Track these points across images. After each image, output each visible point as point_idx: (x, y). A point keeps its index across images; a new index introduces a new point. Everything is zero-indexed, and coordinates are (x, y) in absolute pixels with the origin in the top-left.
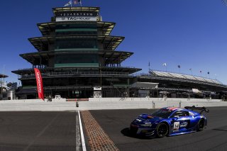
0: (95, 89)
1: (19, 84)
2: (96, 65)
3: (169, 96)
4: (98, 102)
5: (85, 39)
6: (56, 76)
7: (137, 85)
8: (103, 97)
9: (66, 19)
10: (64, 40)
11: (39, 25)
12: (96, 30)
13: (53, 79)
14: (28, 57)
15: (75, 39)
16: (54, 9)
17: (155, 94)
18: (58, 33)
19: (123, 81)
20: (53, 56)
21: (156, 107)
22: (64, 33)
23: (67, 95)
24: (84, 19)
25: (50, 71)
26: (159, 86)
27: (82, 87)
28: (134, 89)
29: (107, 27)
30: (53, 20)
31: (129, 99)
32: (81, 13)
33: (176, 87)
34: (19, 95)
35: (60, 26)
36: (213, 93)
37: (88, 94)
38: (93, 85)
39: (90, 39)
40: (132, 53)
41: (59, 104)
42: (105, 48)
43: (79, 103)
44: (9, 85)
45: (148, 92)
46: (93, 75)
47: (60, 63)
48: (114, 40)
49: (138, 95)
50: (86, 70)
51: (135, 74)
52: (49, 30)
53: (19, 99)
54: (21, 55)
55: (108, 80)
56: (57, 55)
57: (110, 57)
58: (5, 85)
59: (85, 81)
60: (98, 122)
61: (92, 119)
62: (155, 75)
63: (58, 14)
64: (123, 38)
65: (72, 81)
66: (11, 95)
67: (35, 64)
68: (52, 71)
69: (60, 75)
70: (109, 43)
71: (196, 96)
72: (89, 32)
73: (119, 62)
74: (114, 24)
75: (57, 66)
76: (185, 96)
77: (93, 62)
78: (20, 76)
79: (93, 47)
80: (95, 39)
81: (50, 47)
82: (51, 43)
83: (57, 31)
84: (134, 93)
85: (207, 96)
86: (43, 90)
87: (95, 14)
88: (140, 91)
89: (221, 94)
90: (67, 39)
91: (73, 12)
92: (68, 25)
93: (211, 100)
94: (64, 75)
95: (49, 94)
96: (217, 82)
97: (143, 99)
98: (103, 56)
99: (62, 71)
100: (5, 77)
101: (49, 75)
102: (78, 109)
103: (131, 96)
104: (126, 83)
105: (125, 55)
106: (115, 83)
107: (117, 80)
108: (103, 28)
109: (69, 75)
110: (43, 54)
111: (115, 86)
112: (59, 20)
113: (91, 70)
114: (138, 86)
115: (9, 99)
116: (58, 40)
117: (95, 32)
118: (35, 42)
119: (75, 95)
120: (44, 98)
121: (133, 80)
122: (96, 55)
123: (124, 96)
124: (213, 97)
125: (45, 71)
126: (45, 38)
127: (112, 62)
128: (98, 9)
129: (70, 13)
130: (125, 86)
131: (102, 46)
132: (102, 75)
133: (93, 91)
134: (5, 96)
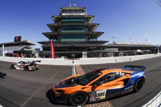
0: (83, 53)
1: (41, 50)
2: (84, 40)
3: (125, 55)
4: (85, 60)
5: (78, 25)
7: (106, 50)
8: (88, 57)
9: (68, 14)
10: (66, 25)
11: (53, 17)
14: (46, 35)
15: (73, 25)
16: (61, 8)
17: (116, 55)
18: (63, 22)
19: (99, 48)
21: (117, 62)
22: (66, 22)
23: (69, 57)
24: (77, 14)
25: (59, 43)
26: (119, 50)
27: (76, 52)
28: (105, 52)
29: (90, 18)
30: (61, 14)
31: (102, 58)
32: (76, 11)
33: (128, 50)
34: (41, 55)
35: (64, 18)
36: (148, 51)
37: (79, 56)
38: (82, 51)
39: (80, 26)
40: (103, 33)
42: (89, 30)
44: (36, 49)
45: (113, 54)
46: (82, 45)
47: (64, 38)
48: (94, 26)
49: (107, 56)
50: (78, 43)
51: (105, 44)
52: (58, 20)
53: (41, 57)
54: (43, 33)
55: (90, 48)
56: (62, 34)
57: (91, 35)
59: (78, 49)
61: (81, 70)
62: (116, 44)
63: (63, 11)
64: (98, 24)
65: (70, 49)
66: (37, 55)
67: (50, 38)
68: (60, 43)
69: (64, 45)
70: (91, 27)
71: (140, 54)
72: (80, 22)
73: (96, 38)
74: (93, 17)
75: (62, 40)
76: (133, 55)
77: (82, 38)
78: (42, 45)
79: (82, 30)
80: (83, 25)
81: (59, 30)
83: (63, 20)
84: (105, 55)
85: (145, 53)
87: (83, 11)
88: (108, 54)
89: (154, 50)
90: (68, 25)
91: (71, 10)
92: (69, 18)
93: (148, 55)
94: (66, 45)
95: (58, 56)
96: (150, 45)
97: (109, 58)
98: (88, 35)
99: (65, 43)
100: (33, 45)
101: (58, 45)
102: (74, 64)
103: (103, 56)
104: (101, 49)
105: (100, 34)
106: (94, 49)
108: (88, 19)
109: (69, 45)
110: (55, 33)
111: (94, 51)
112: (64, 14)
113: (81, 43)
115: (36, 57)
116: (62, 26)
117: (83, 22)
118: (50, 26)
119: (73, 56)
120: (55, 58)
121: (104, 47)
122: (83, 34)
123: (100, 57)
124: (149, 53)
125: (56, 43)
126: (56, 25)
127: (93, 38)
128: (85, 8)
129: (70, 11)
130: (100, 51)
131: (87, 29)
132: (87, 45)
133: (82, 54)
134: (33, 56)
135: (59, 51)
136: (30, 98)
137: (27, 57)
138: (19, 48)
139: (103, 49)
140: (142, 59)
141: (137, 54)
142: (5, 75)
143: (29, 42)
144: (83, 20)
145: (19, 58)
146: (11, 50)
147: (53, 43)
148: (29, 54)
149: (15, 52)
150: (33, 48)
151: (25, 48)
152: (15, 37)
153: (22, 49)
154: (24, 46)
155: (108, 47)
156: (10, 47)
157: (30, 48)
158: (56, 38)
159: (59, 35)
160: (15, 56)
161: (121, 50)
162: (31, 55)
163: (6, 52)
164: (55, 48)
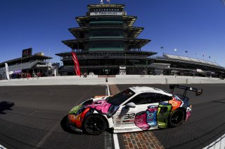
1: (61, 64)
2: (122, 50)
3: (179, 74)
4: (123, 78)
6: (90, 57)
8: (127, 74)
9: (98, 14)
10: (96, 30)
11: (77, 18)
12: (121, 22)
13: (87, 60)
14: (68, 43)
15: (106, 29)
16: (89, 6)
17: (167, 72)
18: (92, 25)
19: (143, 62)
20: (88, 42)
21: (168, 83)
22: (96, 24)
23: (99, 72)
24: (112, 14)
25: (86, 54)
26: (171, 67)
27: (111, 66)
28: (151, 68)
29: (131, 20)
30: (88, 14)
31: (147, 76)
32: (110, 9)
33: (184, 67)
34: (61, 72)
35: (94, 18)
36: (212, 73)
37: (115, 72)
38: (119, 65)
39: (116, 29)
40: (150, 41)
41: (92, 80)
42: (129, 36)
43: (108, 78)
44: (53, 65)
45: (162, 71)
46: (119, 57)
47: (94, 47)
48: (135, 30)
49: (154, 74)
50: (113, 53)
51: (152, 57)
52: (84, 22)
53: (61, 75)
54: (63, 42)
55: (131, 61)
56: (91, 42)
57: (132, 43)
58: (50, 65)
59: (113, 62)
62: (167, 58)
63: (92, 10)
64: (143, 29)
65: (102, 62)
66: (55, 72)
67: (73, 48)
69: (93, 57)
70: (131, 32)
71: (200, 75)
72: (116, 24)
73: (139, 47)
74: (136, 18)
75: (91, 50)
76: (192, 75)
77: (119, 47)
78: (62, 58)
79: (119, 35)
80: (121, 29)
81: (86, 35)
82: (87, 32)
83: (91, 22)
84: (151, 72)
85: (208, 75)
87: (121, 10)
88: (155, 70)
89: (220, 74)
90: (99, 29)
91: (104, 8)
92: (100, 18)
93: (211, 78)
94: (96, 57)
95: (85, 72)
96: (216, 65)
97: (157, 76)
98: (127, 42)
99: (95, 53)
100: (50, 58)
101: (85, 57)
102: (108, 84)
103: (149, 74)
104: (145, 64)
105: (144, 42)
106: (136, 63)
107: (138, 61)
108: (128, 20)
109: (100, 57)
111: (137, 66)
112: (92, 14)
113: (118, 53)
114: (154, 66)
115: (54, 75)
116: (91, 30)
117: (121, 24)
118: (74, 32)
119: (105, 72)
121: (150, 61)
122: (120, 41)
123: (144, 74)
124: (213, 76)
125: (81, 54)
126: (81, 29)
127: (134, 47)
128: (123, 6)
129: (102, 9)
130: (145, 66)
131: (126, 35)
132: (126, 57)
133: (119, 69)
134: (50, 74)
135: (87, 65)
136: (49, 134)
137: (42, 76)
138: (29, 65)
139: (149, 64)
140: (203, 82)
141: (196, 75)
142: (13, 104)
143: (43, 54)
145: (31, 79)
146: (18, 69)
147: (77, 54)
148: (44, 72)
149: (24, 71)
151: (38, 63)
152: (24, 51)
153: (34, 66)
154: (37, 61)
155: (155, 61)
156: (16, 66)
157: (45, 64)
158: (82, 47)
159: (86, 43)
160: (24, 77)
161: (173, 67)
162: (47, 73)
163: (12, 72)
164: (79, 61)
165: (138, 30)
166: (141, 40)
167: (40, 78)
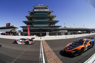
2: (47, 25)
3: (71, 34)
4: (48, 37)
5: (44, 17)
7: (60, 31)
8: (49, 35)
9: (38, 10)
10: (37, 17)
11: (29, 12)
14: (25, 22)
15: (41, 17)
16: (34, 7)
17: (66, 34)
18: (35, 15)
19: (56, 30)
20: (33, 22)
21: (67, 38)
22: (37, 15)
23: (38, 35)
24: (43, 10)
25: (32, 27)
27: (43, 32)
28: (59, 33)
29: (51, 13)
30: (33, 10)
31: (58, 36)
32: (42, 8)
33: (73, 31)
34: (22, 34)
35: (36, 12)
36: (85, 32)
37: (44, 35)
40: (58, 21)
42: (50, 20)
43: (42, 38)
44: (19, 31)
45: (64, 33)
46: (46, 28)
47: (36, 24)
50: (44, 27)
51: (59, 28)
52: (32, 13)
53: (22, 36)
54: (23, 21)
55: (51, 30)
57: (51, 22)
59: (44, 30)
60: (48, 44)
61: (46, 43)
62: (66, 28)
64: (56, 16)
65: (39, 30)
67: (27, 24)
68: (33, 27)
69: (35, 29)
70: (51, 18)
71: (80, 33)
72: (45, 15)
73: (54, 24)
74: (53, 12)
75: (34, 25)
76: (76, 34)
77: (46, 24)
78: (22, 28)
79: (46, 19)
80: (47, 17)
81: (32, 19)
83: (34, 14)
84: (59, 34)
85: (83, 33)
86: (30, 33)
87: (47, 9)
88: (61, 33)
89: (88, 32)
90: (38, 17)
92: (38, 12)
93: (85, 34)
94: (37, 29)
97: (62, 36)
98: (49, 22)
99: (36, 27)
101: (32, 28)
102: (41, 40)
103: (58, 35)
104: (57, 31)
105: (56, 22)
106: (53, 31)
107: (54, 30)
108: (49, 13)
110: (30, 21)
112: (35, 10)
113: (45, 27)
115: (19, 35)
116: (35, 17)
117: (47, 15)
118: (27, 17)
119: (40, 35)
120: (30, 36)
121: (59, 30)
122: (47, 22)
123: (56, 35)
125: (31, 27)
126: (31, 16)
127: (52, 24)
128: (48, 7)
129: (39, 8)
130: (57, 32)
131: (49, 19)
132: (49, 28)
133: (46, 34)
134: (17, 35)
135: (33, 32)
136: (15, 60)
137: (14, 35)
138: (9, 30)
139: (59, 31)
140: (81, 36)
141: (78, 34)
142: (1, 46)
143: (15, 26)
144: (47, 14)
145: (9, 36)
146: (4, 31)
147: (29, 27)
148: (15, 34)
149: (7, 32)
150: (17, 30)
151: (13, 30)
152: (7, 24)
153: (11, 31)
154: (12, 29)
155: (61, 30)
156: (3, 30)
157: (15, 30)
158: (31, 24)
159: (32, 22)
160: (7, 35)
161: (69, 31)
162: (16, 34)
163: (1, 32)
164: (30, 30)
165: (54, 17)
166: (55, 21)
167: (13, 36)
